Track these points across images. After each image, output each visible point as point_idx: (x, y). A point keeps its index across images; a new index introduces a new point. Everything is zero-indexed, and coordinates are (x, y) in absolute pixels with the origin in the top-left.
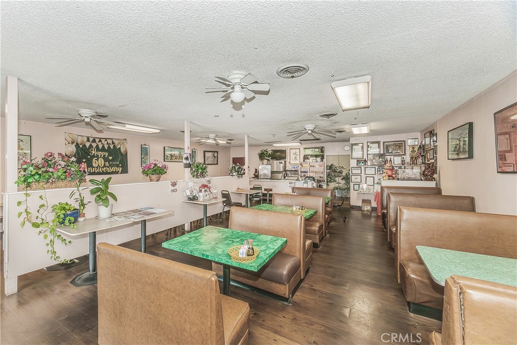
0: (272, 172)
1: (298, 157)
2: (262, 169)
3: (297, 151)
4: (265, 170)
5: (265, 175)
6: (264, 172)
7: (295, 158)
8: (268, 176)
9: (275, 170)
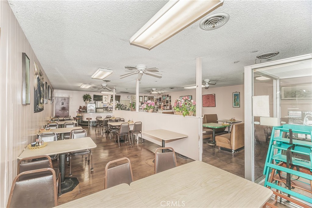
0: (96, 108)
1: (107, 99)
2: (89, 107)
3: (107, 97)
4: (92, 107)
5: (91, 110)
6: (91, 108)
7: (106, 100)
8: (94, 110)
9: (99, 107)
